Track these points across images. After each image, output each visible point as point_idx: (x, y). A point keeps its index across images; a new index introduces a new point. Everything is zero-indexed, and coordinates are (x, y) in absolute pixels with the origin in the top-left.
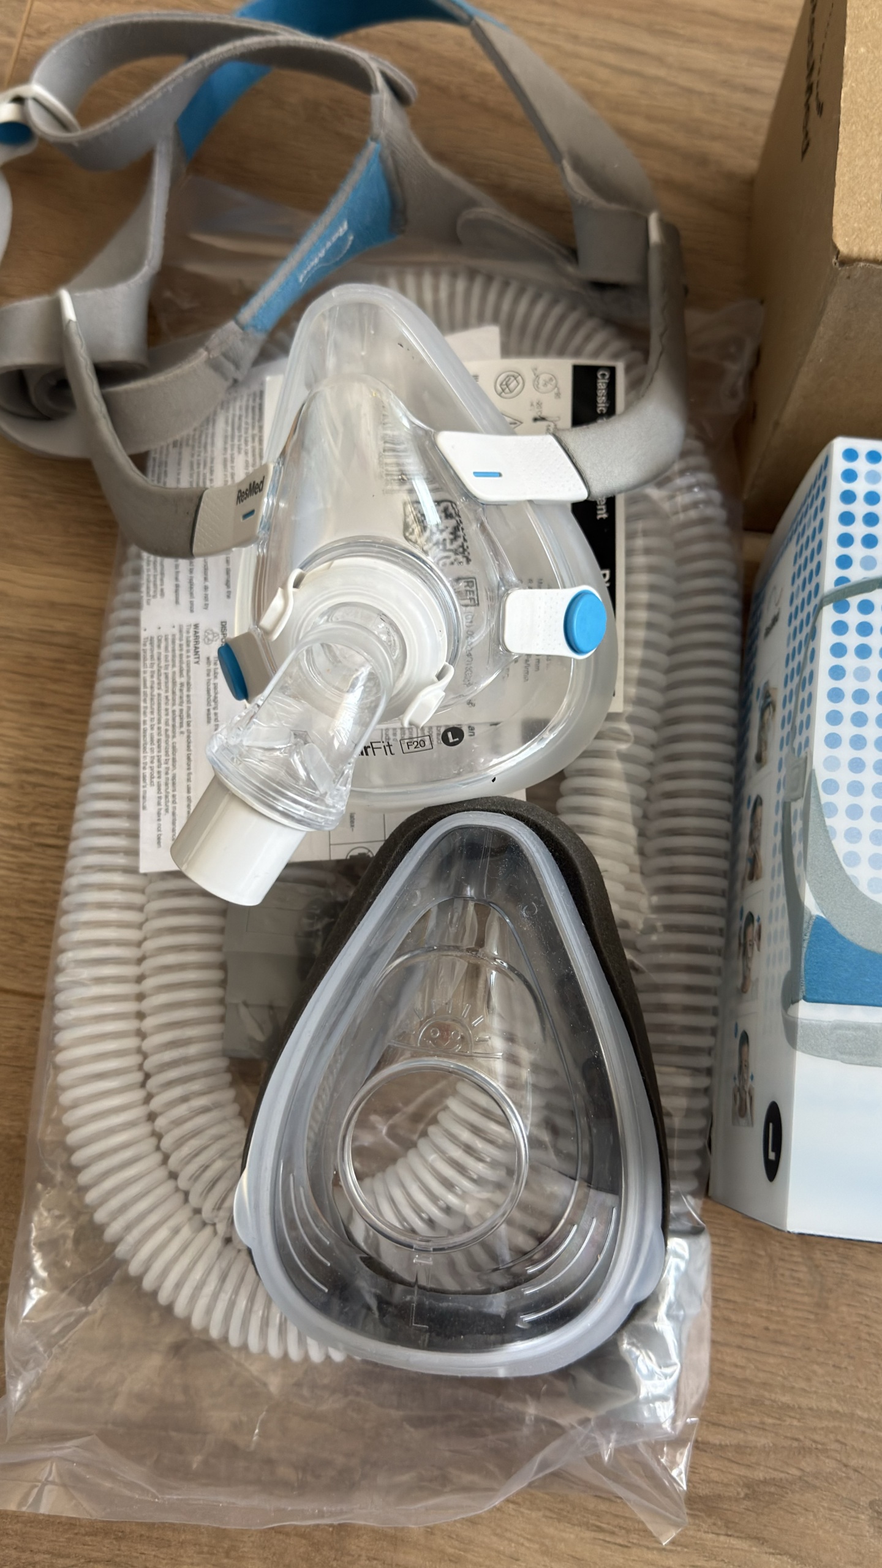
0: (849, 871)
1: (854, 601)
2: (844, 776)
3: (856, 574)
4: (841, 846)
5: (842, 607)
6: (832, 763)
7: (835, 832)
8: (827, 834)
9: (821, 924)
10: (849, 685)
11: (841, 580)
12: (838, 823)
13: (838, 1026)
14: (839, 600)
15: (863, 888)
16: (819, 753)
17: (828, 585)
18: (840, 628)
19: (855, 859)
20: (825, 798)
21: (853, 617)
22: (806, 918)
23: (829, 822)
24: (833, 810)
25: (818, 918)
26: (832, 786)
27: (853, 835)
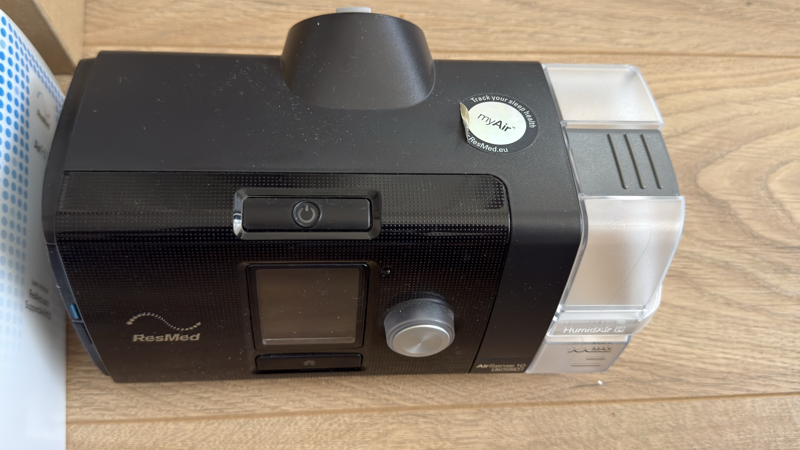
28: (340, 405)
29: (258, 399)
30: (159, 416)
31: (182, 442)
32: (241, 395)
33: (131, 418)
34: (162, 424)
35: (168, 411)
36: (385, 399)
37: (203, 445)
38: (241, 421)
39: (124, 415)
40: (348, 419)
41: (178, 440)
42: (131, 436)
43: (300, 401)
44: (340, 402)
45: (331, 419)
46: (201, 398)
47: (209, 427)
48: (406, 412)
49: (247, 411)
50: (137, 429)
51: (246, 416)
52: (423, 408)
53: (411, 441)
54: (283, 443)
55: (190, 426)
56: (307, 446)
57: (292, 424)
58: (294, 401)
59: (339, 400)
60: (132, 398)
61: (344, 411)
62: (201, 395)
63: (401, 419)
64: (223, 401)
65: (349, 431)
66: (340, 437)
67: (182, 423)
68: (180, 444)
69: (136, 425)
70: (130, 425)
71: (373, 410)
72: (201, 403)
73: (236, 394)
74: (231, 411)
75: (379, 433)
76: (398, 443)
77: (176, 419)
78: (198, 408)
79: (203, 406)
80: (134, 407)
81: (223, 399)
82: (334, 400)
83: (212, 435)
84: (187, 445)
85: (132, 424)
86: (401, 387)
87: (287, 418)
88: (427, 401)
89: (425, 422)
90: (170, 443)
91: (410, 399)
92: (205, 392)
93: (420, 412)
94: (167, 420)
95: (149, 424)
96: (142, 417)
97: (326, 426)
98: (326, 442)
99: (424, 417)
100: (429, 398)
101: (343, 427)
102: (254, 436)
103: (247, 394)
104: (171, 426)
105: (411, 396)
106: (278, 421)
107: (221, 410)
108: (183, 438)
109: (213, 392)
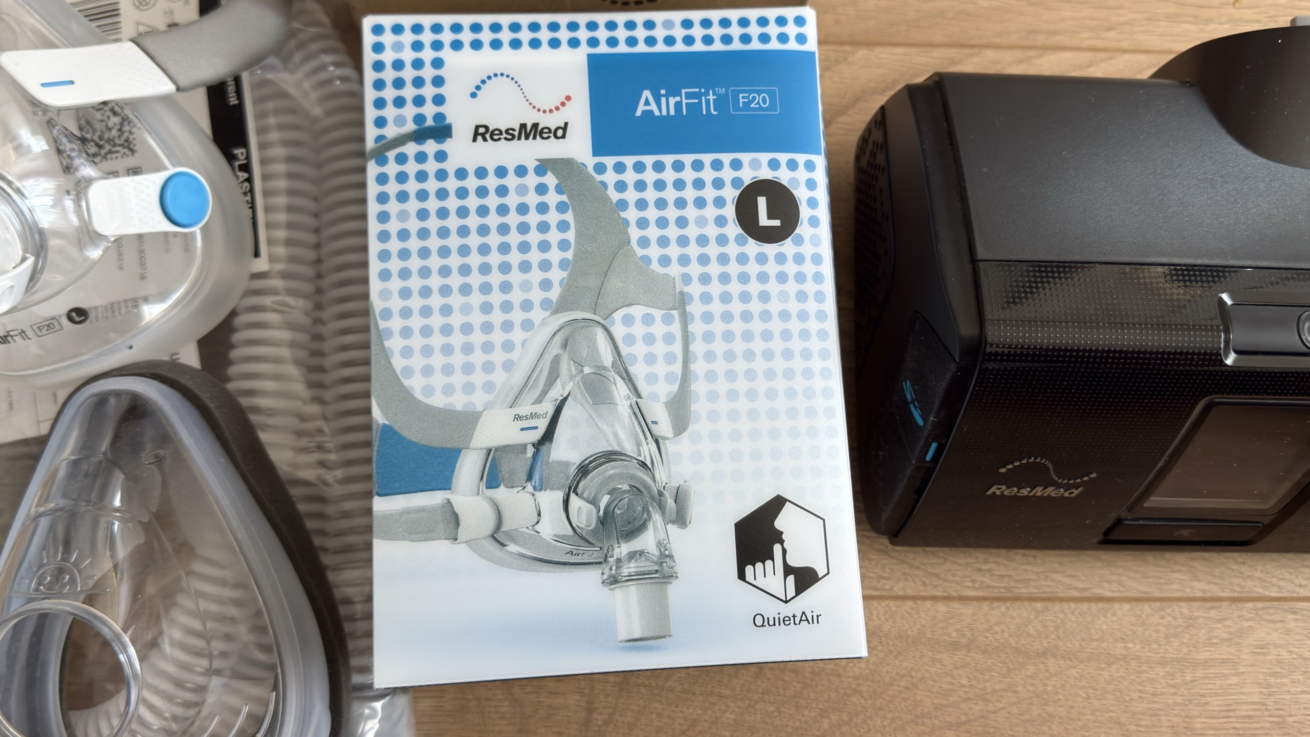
0: (406, 382)
1: (391, 155)
2: (396, 304)
3: (391, 131)
4: (398, 363)
5: (382, 161)
6: (385, 295)
7: (392, 352)
8: (386, 354)
9: (388, 431)
10: (393, 226)
11: (380, 138)
12: (394, 344)
13: (406, 512)
14: (380, 156)
15: (418, 395)
16: (375, 286)
17: (370, 144)
18: (382, 179)
19: (408, 371)
20: (382, 324)
21: (392, 169)
22: (374, 427)
23: (387, 344)
24: (389, 333)
25: (385, 426)
26: (387, 314)
27: (407, 352)
28: (1174, 590)
29: (1058, 577)
30: (923, 594)
31: (957, 631)
32: (1035, 569)
33: (885, 593)
34: (928, 604)
35: (935, 586)
36: (1238, 585)
37: (987, 637)
38: (1038, 605)
39: (876, 589)
40: (1185, 611)
41: (951, 628)
42: (887, 620)
43: (1120, 583)
44: (1174, 586)
45: (1162, 609)
46: (980, 570)
47: (993, 613)
48: (1268, 604)
49: (1044, 592)
50: (894, 609)
51: (1043, 600)
52: (1292, 599)
53: (1276, 646)
54: (1097, 640)
55: (967, 610)
56: (1130, 645)
57: (1109, 615)
58: (1109, 582)
59: (1172, 583)
60: (883, 566)
61: (1180, 599)
62: (979, 566)
63: (1261, 612)
64: (1010, 577)
65: (1188, 627)
66: (1176, 635)
67: (956, 605)
68: (954, 634)
69: (892, 604)
70: (884, 603)
71: (1220, 599)
72: (979, 578)
73: (1028, 567)
74: (1024, 591)
75: (1231, 633)
76: (1258, 647)
77: (948, 599)
78: (977, 585)
79: (982, 582)
80: (888, 579)
81: (1010, 573)
82: (1167, 584)
83: (999, 624)
84: (964, 635)
85: (887, 602)
86: (1260, 568)
87: (1101, 605)
88: (1298, 590)
89: (1296, 620)
90: (940, 632)
91: (1274, 585)
92: (986, 562)
93: (1287, 605)
94: (934, 599)
95: (910, 603)
96: (901, 593)
97: (1155, 619)
98: (1157, 642)
99: (1294, 612)
100: (1301, 586)
101: (1180, 621)
102: (1057, 628)
103: (1041, 569)
104: (941, 607)
105: (1274, 581)
106: (1089, 609)
107: (1009, 589)
108: (958, 626)
109: (995, 562)
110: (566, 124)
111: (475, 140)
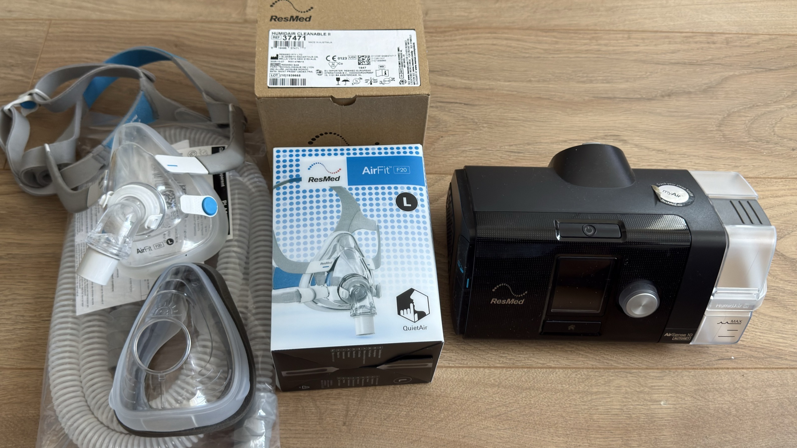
0: (284, 254)
1: (281, 187)
2: (281, 231)
3: (281, 180)
4: (282, 248)
5: (278, 188)
6: (278, 228)
7: (280, 245)
8: (278, 246)
9: (277, 269)
10: (281, 208)
11: (277, 183)
12: (281, 243)
13: (284, 294)
14: (278, 187)
15: (288, 258)
16: (275, 225)
17: (274, 184)
18: (278, 194)
19: (285, 251)
20: (277, 237)
21: (281, 191)
22: (273, 268)
23: (278, 243)
24: (279, 239)
25: (276, 268)
26: (278, 234)
27: (285, 245)
28: (580, 364)
29: (533, 359)
30: (480, 365)
31: (494, 380)
32: (524, 356)
33: (464, 365)
34: (482, 369)
35: (485, 363)
36: (606, 363)
37: (506, 382)
38: (526, 370)
39: (461, 364)
40: (586, 373)
41: (491, 379)
42: (465, 376)
43: (558, 361)
44: (580, 363)
45: (576, 372)
46: (502, 357)
47: (507, 373)
48: (620, 370)
49: (528, 365)
50: (468, 371)
51: (528, 368)
52: (630, 369)
53: (625, 387)
54: (550, 383)
55: (497, 371)
56: (564, 385)
57: (554, 374)
58: (554, 361)
59: (579, 362)
60: (464, 355)
61: (583, 368)
62: (501, 355)
63: (617, 374)
64: (514, 359)
65: (587, 379)
66: (583, 382)
67: (493, 370)
68: (493, 381)
69: (467, 369)
70: (464, 369)
71: (600, 368)
72: (502, 359)
73: (521, 356)
74: (520, 364)
75: (605, 381)
76: (617, 387)
77: (490, 367)
78: (501, 362)
79: (503, 361)
80: (466, 360)
81: (513, 358)
82: (576, 362)
83: (510, 377)
84: (497, 382)
85: (465, 369)
86: (615, 356)
87: (551, 370)
88: (631, 365)
89: (632, 377)
90: (487, 380)
91: (621, 363)
92: (504, 353)
93: (627, 370)
94: (483, 367)
95: (474, 369)
96: (471, 365)
97: (574, 375)
98: (575, 384)
99: (630, 373)
100: (632, 363)
101: (584, 377)
102: (534, 379)
103: (527, 356)
104: (487, 371)
105: (621, 361)
106: (546, 371)
107: (513, 364)
108: (494, 378)
109: (507, 354)
110: (339, 177)
111: (309, 181)
